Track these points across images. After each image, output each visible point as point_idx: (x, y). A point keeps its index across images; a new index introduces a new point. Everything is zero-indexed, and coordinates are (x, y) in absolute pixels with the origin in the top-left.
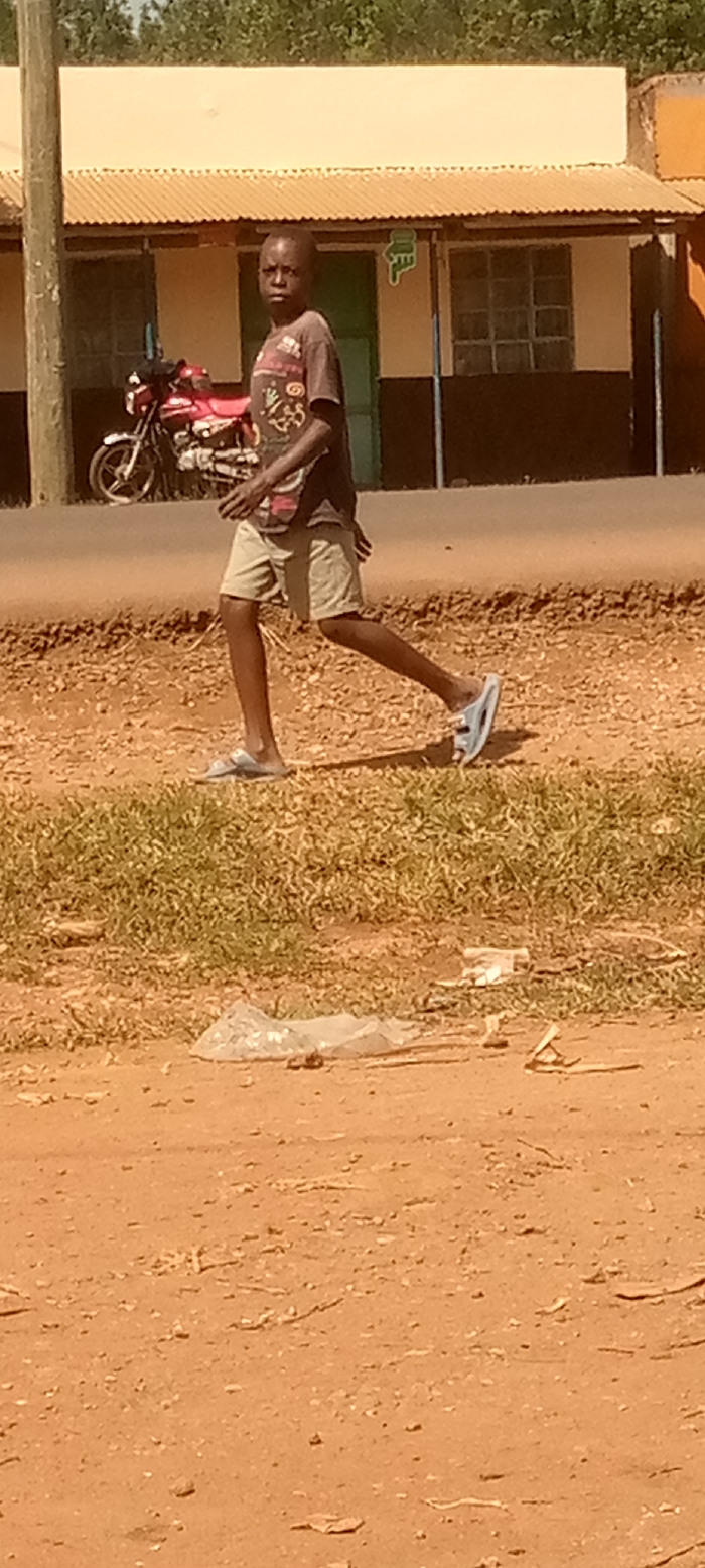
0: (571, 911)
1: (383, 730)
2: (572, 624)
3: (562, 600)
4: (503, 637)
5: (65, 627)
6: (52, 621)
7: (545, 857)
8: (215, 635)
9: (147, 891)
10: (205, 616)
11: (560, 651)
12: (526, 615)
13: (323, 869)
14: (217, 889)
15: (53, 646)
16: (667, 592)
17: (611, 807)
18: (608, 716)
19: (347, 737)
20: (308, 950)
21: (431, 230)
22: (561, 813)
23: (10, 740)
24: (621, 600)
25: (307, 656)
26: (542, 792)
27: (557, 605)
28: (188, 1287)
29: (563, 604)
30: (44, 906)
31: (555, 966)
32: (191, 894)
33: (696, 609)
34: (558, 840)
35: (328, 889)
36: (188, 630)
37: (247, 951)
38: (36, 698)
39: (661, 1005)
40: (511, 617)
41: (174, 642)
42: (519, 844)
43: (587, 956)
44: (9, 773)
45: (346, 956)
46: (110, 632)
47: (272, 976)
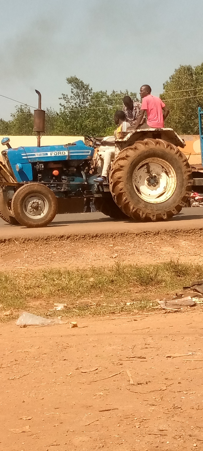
0: (74, 296)
1: (39, 261)
4: (62, 244)
7: (70, 286)
8: (7, 244)
10: (5, 240)
11: (72, 246)
13: (27, 288)
14: (7, 292)
16: (92, 235)
17: (82, 276)
18: (81, 259)
19: (32, 263)
20: (25, 304)
22: (72, 277)
24: (84, 237)
25: (24, 247)
26: (69, 273)
27: (72, 238)
31: (71, 306)
33: (98, 239)
34: (72, 282)
35: (29, 292)
36: (2, 243)
37: (13, 304)
39: (91, 314)
40: (63, 240)
42: (65, 283)
43: (77, 305)
45: (32, 305)
47: (18, 309)
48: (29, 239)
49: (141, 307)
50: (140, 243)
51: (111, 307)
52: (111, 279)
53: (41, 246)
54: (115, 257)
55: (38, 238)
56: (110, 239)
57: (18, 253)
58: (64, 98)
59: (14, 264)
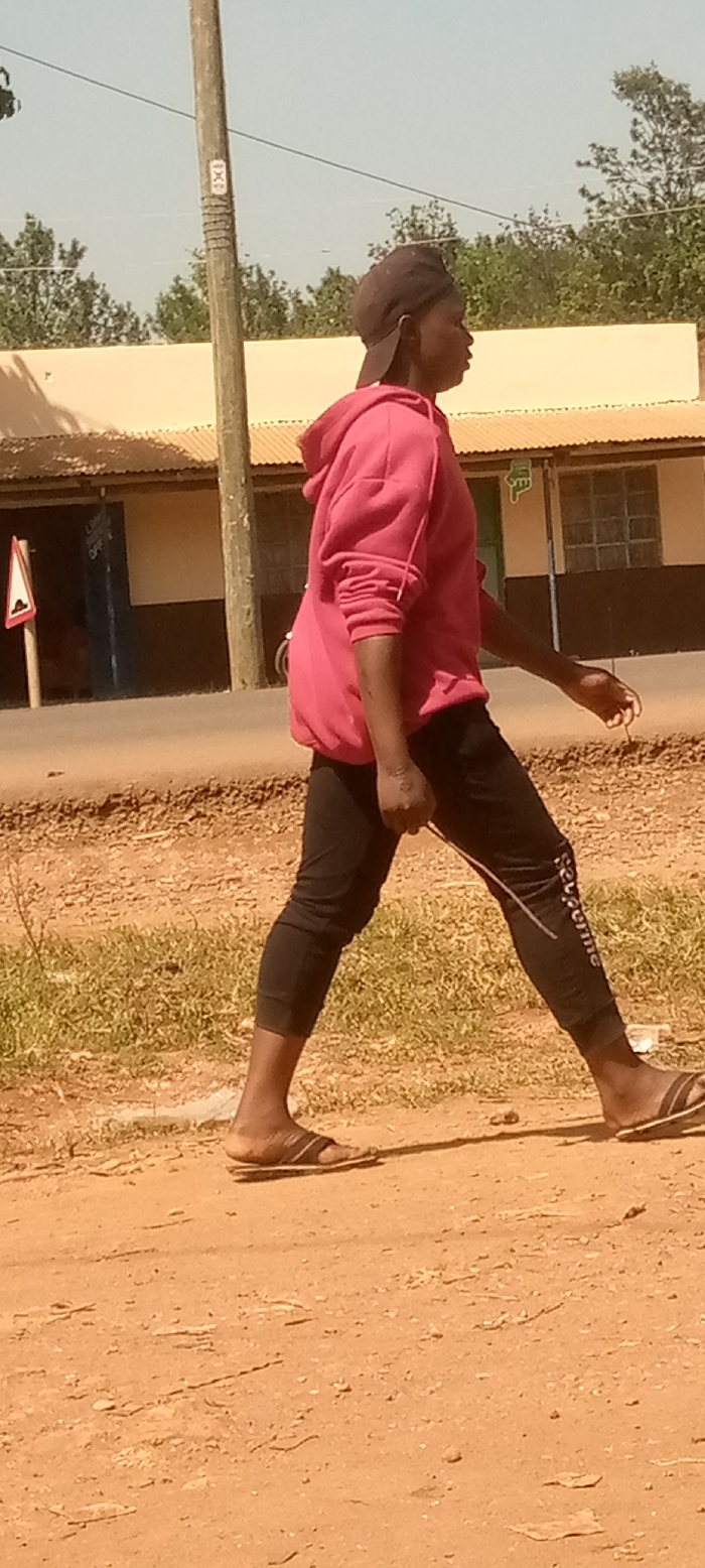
2: (685, 765)
3: (677, 746)
4: (630, 777)
5: (277, 783)
6: (268, 778)
7: (676, 952)
9: (357, 989)
11: (676, 787)
12: (648, 760)
13: (497, 967)
14: (413, 986)
15: (268, 798)
20: (491, 1032)
21: (544, 459)
23: (237, 874)
26: (670, 900)
27: (672, 750)
28: (437, 1297)
29: (676, 750)
31: (693, 1037)
32: (392, 991)
34: (686, 937)
35: (503, 982)
37: (441, 1034)
38: (257, 840)
40: (636, 761)
42: (655, 941)
44: (238, 900)
45: (521, 1035)
47: (464, 1053)
58: (600, 161)
59: (431, 868)
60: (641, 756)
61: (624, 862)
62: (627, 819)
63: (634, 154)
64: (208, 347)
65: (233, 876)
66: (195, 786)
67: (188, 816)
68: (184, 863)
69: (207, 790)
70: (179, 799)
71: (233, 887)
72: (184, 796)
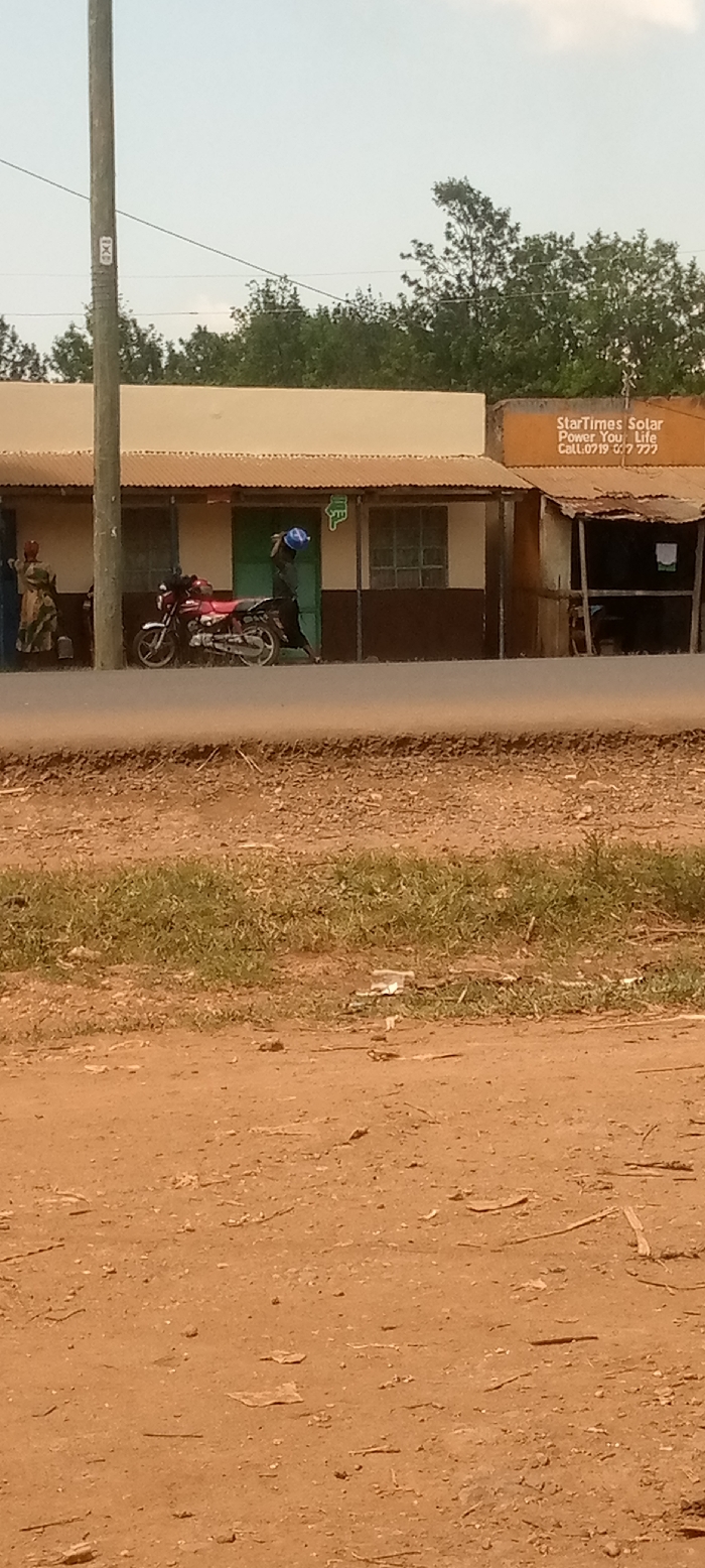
0: (442, 947)
1: (322, 825)
2: (445, 758)
3: (439, 743)
4: (401, 766)
5: (117, 754)
6: (109, 750)
7: (426, 911)
8: (214, 761)
9: (168, 928)
10: (208, 749)
11: (437, 776)
12: (415, 752)
13: (282, 916)
14: (213, 928)
15: (110, 766)
16: (507, 739)
17: (467, 877)
18: (467, 819)
19: (298, 829)
20: (272, 970)
21: (357, 496)
22: (436, 883)
23: (80, 827)
24: (477, 743)
25: (273, 776)
26: (423, 869)
27: (436, 746)
29: (439, 746)
30: (101, 936)
31: (431, 984)
32: (196, 931)
33: (524, 752)
34: (434, 900)
35: (285, 928)
36: (197, 758)
37: (232, 969)
38: (97, 799)
39: (499, 1012)
40: (406, 754)
41: (188, 765)
42: (409, 903)
43: (451, 978)
44: (79, 848)
45: (295, 973)
46: (147, 757)
48: (290, 748)
49: (671, 992)
50: (672, 772)
51: (567, 989)
52: (570, 893)
53: (329, 770)
54: (584, 815)
55: (321, 746)
56: (568, 752)
57: (249, 794)
58: (419, 254)
59: (237, 831)
60: (411, 749)
61: (391, 835)
62: (396, 800)
63: (447, 251)
64: (90, 387)
65: (77, 828)
66: (50, 752)
67: (43, 777)
68: (38, 815)
69: (60, 756)
70: (38, 762)
71: (76, 837)
72: (42, 760)
